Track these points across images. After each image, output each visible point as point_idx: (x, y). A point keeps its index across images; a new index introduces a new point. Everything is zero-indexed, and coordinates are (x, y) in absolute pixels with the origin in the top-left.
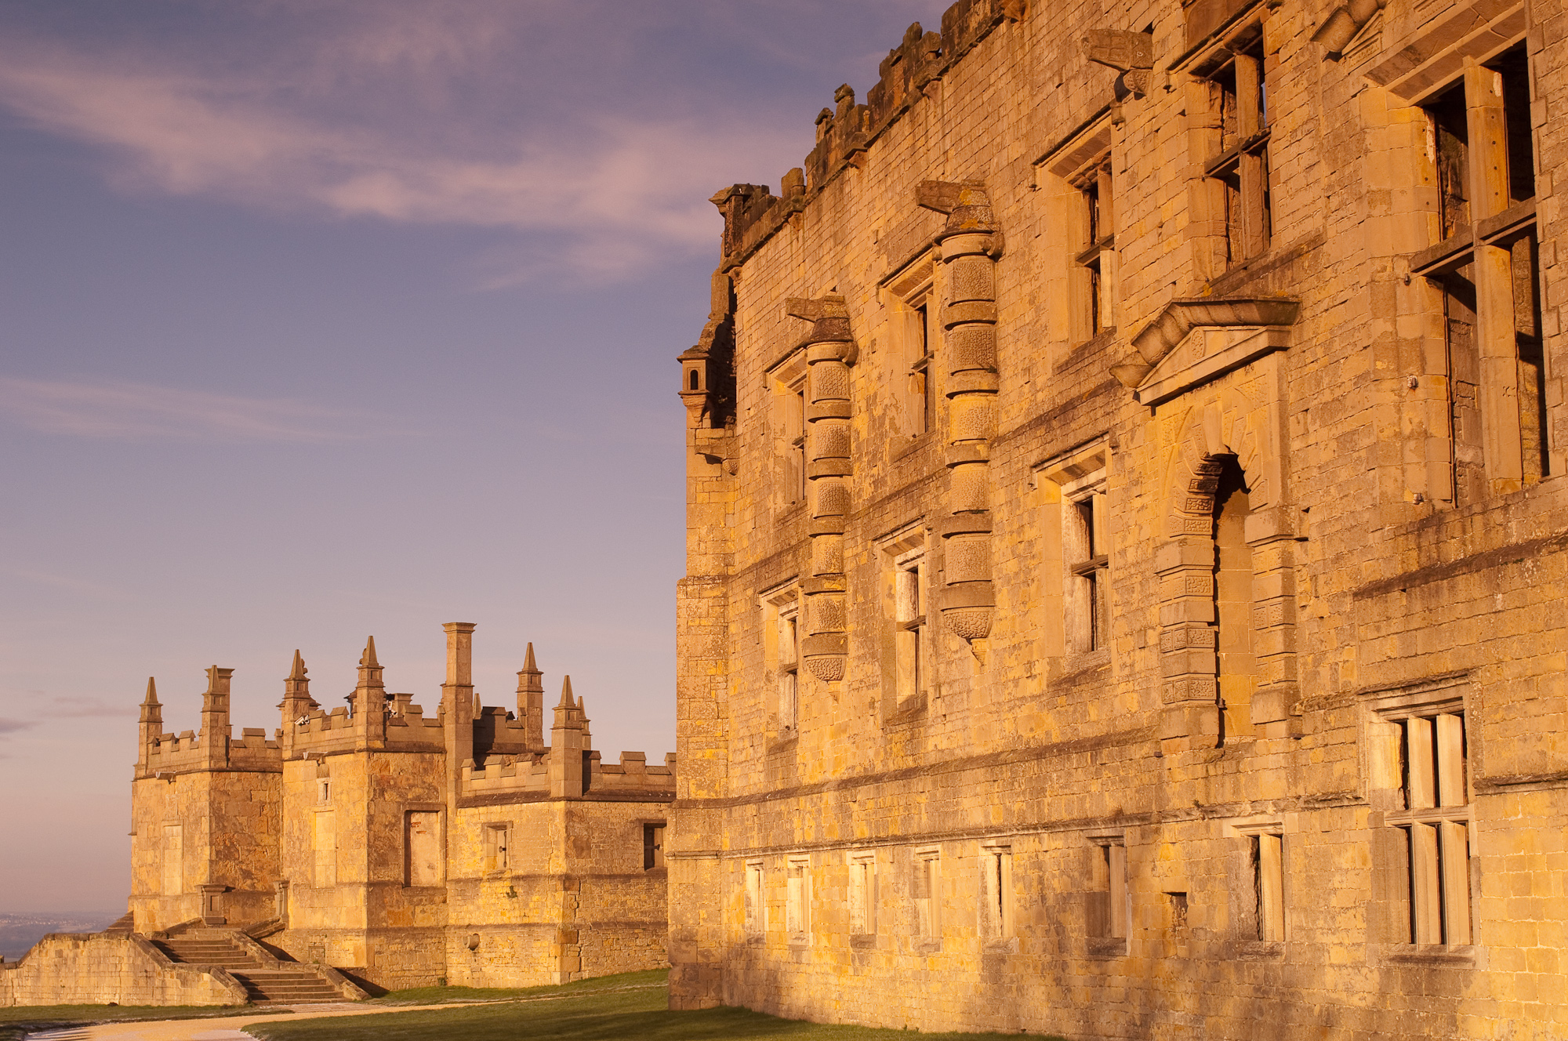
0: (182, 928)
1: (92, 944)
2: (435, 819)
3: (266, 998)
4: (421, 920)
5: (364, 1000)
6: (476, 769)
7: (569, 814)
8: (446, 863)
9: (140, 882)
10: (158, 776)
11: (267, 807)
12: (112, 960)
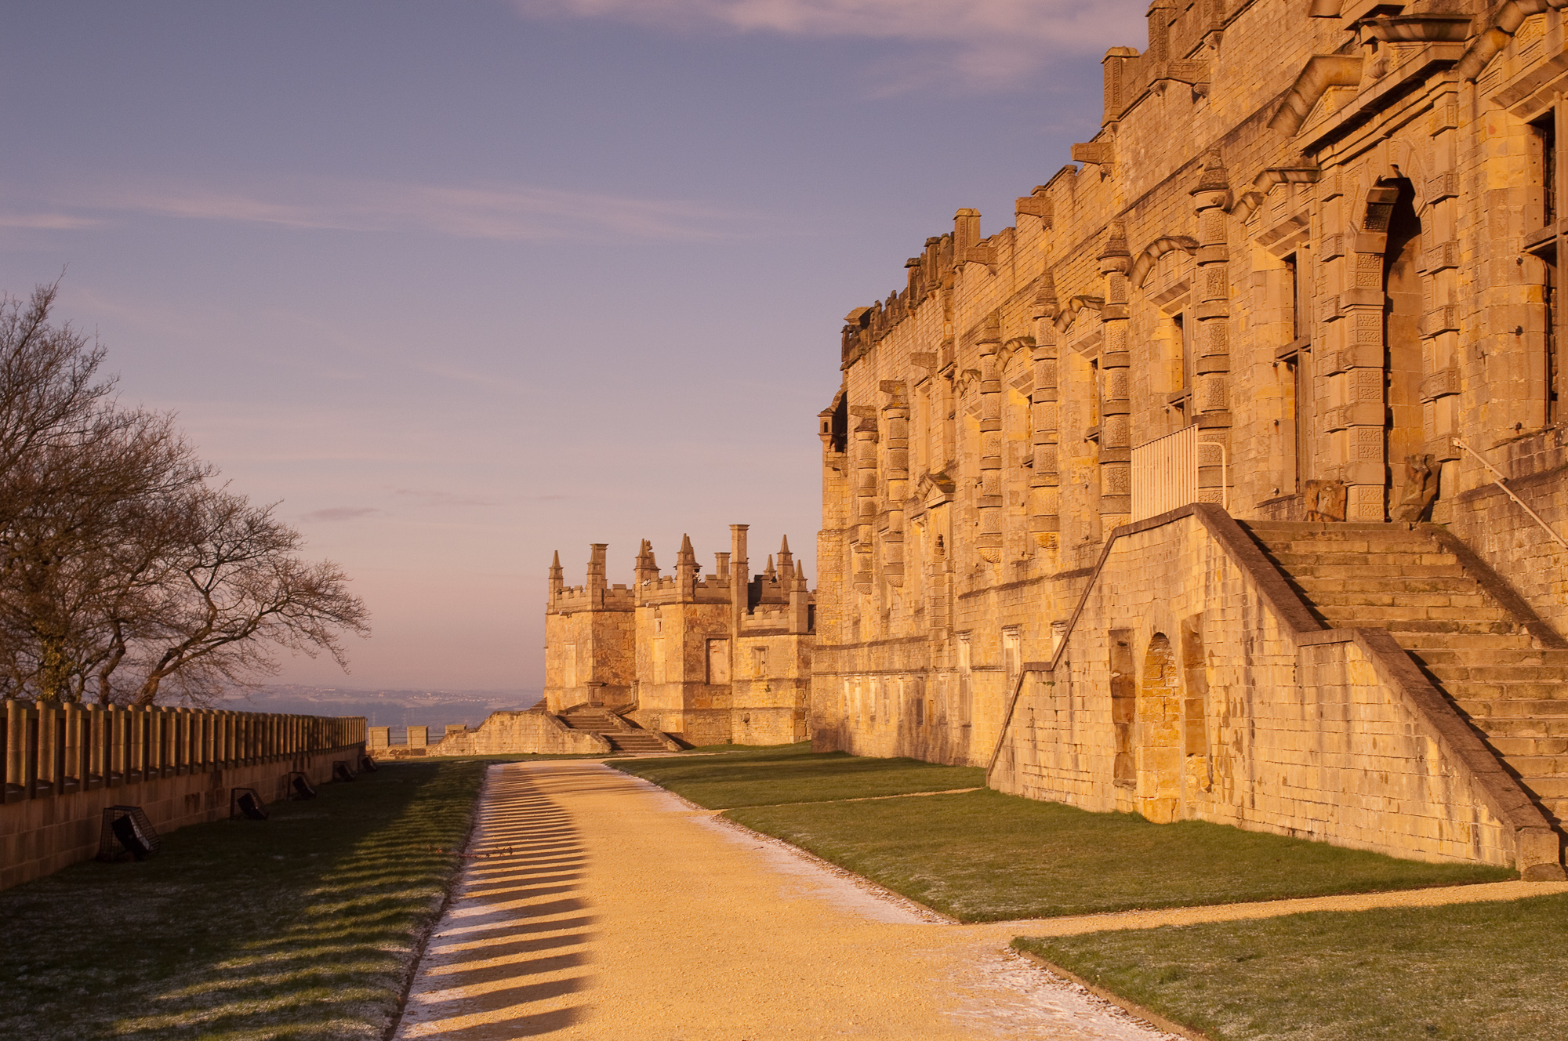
0: (576, 708)
1: (521, 717)
2: (725, 644)
3: (622, 749)
4: (716, 705)
5: (679, 751)
6: (750, 614)
7: (800, 643)
8: (732, 671)
9: (551, 679)
10: (561, 613)
11: (628, 633)
12: (533, 727)
